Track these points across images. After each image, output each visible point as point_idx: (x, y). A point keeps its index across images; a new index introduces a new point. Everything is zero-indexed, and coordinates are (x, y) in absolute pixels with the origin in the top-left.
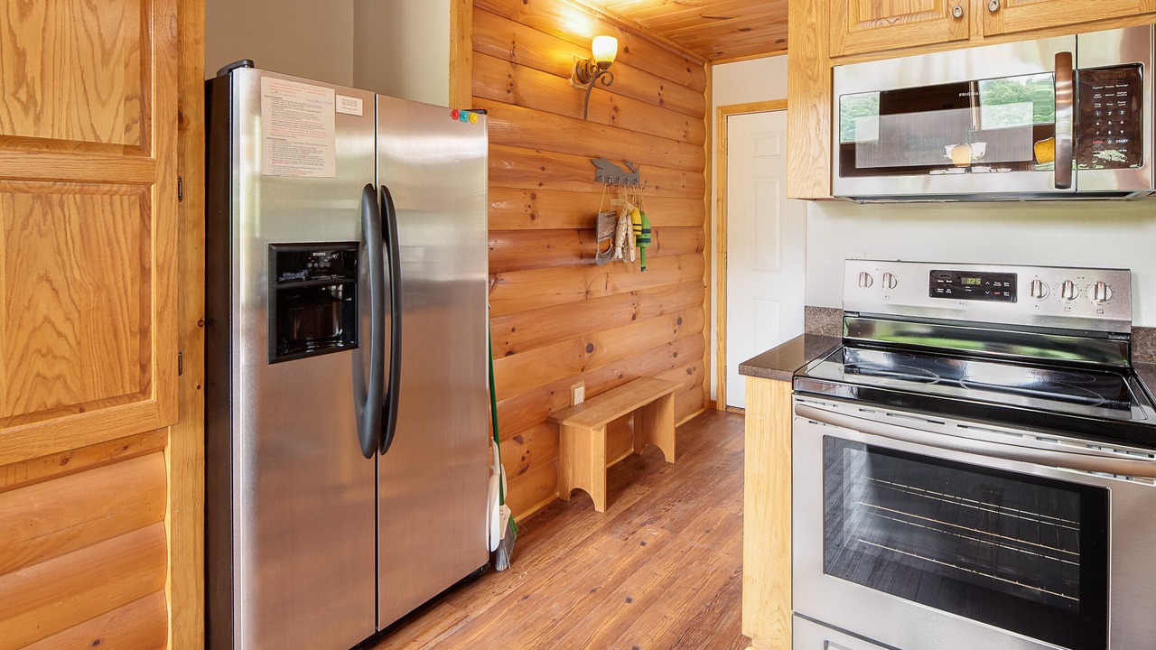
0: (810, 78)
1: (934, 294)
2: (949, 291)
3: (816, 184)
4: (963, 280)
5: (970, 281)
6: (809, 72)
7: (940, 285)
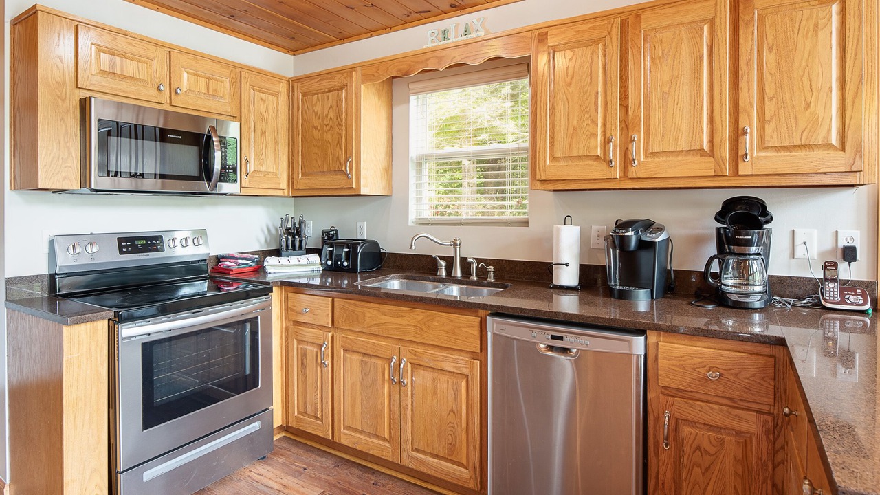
0: (59, 97)
1: (121, 252)
2: (129, 249)
3: (65, 179)
4: (137, 242)
5: (141, 242)
6: (58, 93)
7: (125, 247)
